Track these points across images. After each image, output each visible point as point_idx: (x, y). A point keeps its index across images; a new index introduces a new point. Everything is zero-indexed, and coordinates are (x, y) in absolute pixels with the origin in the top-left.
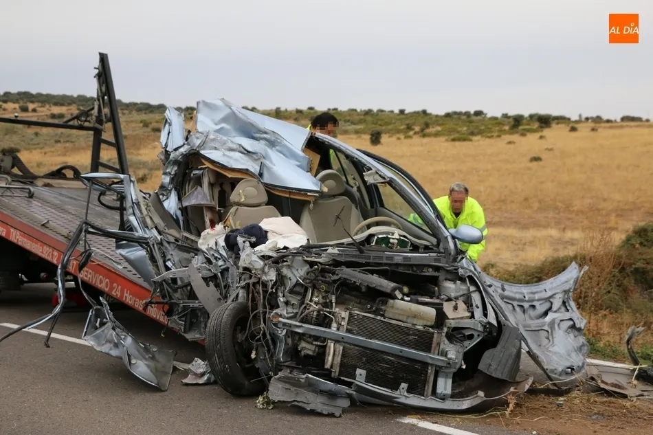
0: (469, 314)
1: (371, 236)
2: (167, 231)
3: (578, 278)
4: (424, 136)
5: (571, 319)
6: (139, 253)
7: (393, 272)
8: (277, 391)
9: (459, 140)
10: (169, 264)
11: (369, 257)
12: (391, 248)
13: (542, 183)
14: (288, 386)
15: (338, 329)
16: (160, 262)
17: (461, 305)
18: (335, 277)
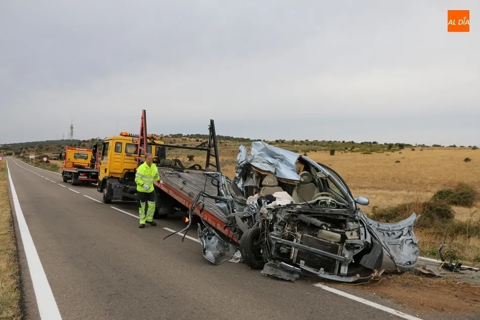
0: (358, 237)
1: (318, 201)
2: (236, 197)
3: (416, 220)
4: (352, 152)
5: (411, 239)
6: (224, 205)
7: (324, 217)
8: (267, 270)
9: (366, 153)
10: (235, 210)
11: (314, 210)
12: (327, 206)
13: (400, 171)
14: (272, 268)
15: (297, 242)
16: (231, 209)
17: (355, 233)
18: (297, 219)
